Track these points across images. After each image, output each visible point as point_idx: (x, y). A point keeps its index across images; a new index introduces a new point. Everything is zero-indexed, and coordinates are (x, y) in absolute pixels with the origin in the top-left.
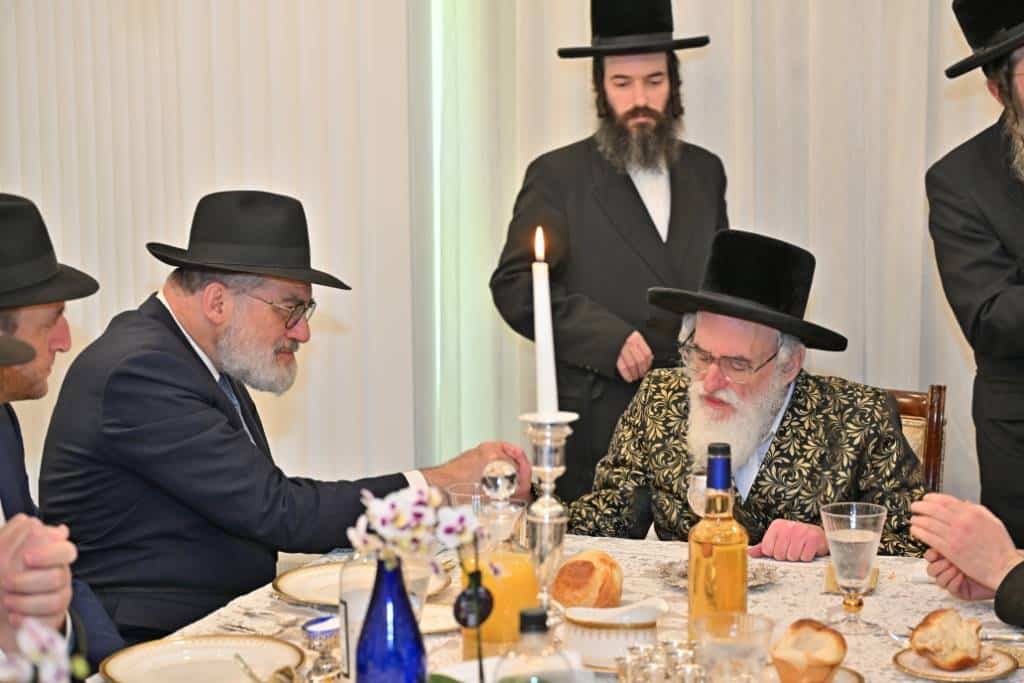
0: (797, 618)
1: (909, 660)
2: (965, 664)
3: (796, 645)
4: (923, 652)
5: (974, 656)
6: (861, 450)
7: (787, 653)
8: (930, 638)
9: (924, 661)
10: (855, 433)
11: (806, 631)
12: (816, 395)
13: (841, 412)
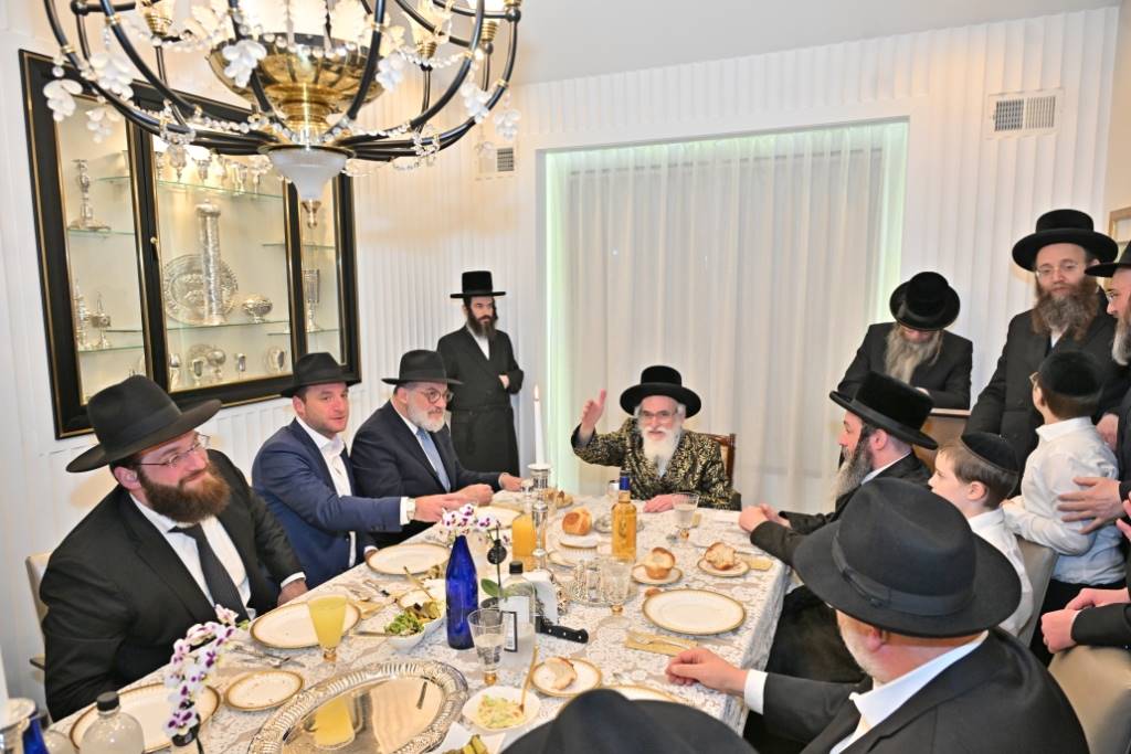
0: (655, 547)
1: (704, 565)
2: (727, 568)
3: (653, 560)
4: (709, 561)
5: (731, 564)
6: (705, 467)
7: (649, 563)
8: (713, 555)
9: (710, 565)
10: (703, 459)
11: (659, 554)
12: (688, 442)
13: (697, 450)
